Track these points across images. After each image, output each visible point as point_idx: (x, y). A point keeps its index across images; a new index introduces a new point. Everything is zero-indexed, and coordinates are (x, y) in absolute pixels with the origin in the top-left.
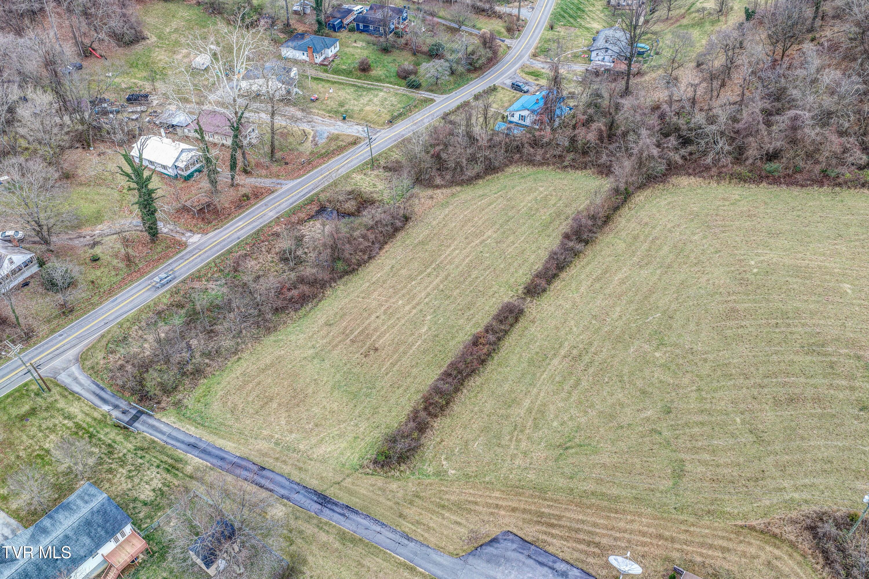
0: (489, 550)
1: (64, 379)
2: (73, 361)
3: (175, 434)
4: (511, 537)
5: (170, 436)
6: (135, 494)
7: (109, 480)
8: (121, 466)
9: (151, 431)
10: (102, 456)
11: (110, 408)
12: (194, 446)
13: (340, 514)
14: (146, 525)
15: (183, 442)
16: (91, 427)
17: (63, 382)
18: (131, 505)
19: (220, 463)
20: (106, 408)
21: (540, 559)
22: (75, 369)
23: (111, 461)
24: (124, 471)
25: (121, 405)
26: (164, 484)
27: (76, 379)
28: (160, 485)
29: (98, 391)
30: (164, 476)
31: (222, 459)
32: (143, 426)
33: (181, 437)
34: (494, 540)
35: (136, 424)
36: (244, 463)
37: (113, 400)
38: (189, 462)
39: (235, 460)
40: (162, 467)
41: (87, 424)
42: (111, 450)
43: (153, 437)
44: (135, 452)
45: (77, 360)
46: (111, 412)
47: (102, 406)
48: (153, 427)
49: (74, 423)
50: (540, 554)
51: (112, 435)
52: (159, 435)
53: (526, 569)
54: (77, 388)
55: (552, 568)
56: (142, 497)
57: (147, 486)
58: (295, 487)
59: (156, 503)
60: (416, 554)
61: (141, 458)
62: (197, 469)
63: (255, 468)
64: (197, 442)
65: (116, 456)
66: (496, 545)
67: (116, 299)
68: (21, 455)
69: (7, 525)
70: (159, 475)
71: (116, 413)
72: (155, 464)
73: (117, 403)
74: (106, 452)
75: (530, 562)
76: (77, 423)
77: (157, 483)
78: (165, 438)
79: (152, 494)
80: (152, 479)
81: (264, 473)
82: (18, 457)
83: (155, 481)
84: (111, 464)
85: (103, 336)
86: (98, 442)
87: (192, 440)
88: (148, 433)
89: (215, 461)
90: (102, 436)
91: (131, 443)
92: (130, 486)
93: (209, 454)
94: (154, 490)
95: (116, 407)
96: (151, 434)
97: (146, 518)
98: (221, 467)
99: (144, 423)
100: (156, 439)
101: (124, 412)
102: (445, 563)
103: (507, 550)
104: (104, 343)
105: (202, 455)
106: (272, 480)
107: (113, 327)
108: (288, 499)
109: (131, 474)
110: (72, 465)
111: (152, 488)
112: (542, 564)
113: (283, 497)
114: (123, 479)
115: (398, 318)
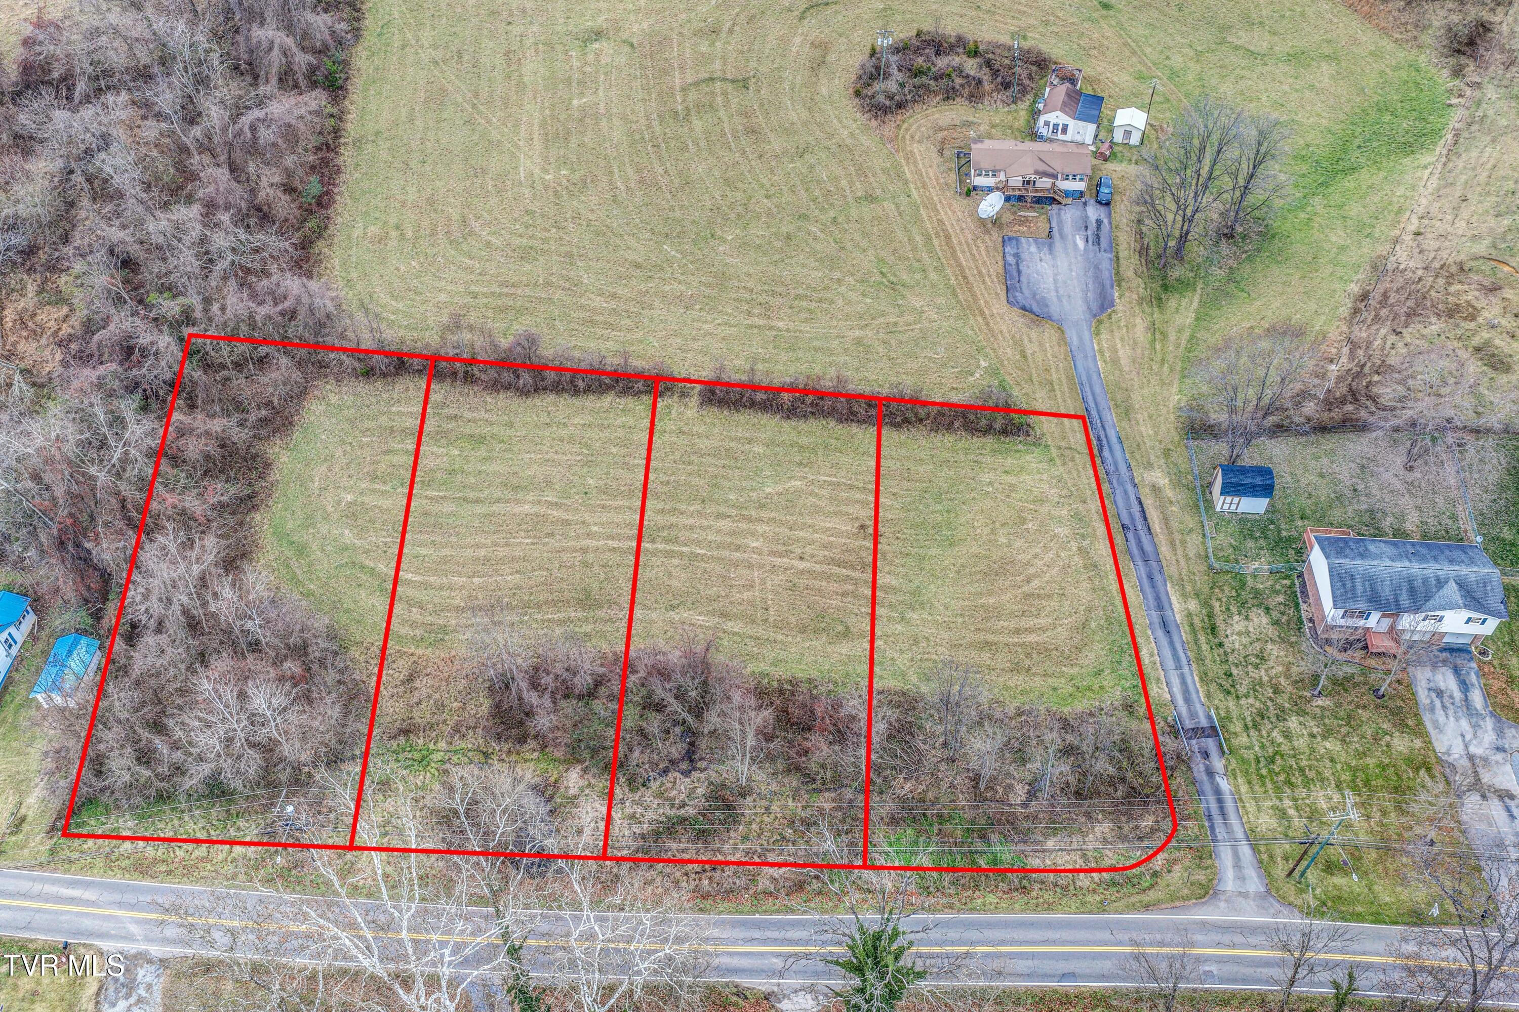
0: (1035, 308)
1: (1256, 880)
2: (1222, 897)
3: (1170, 663)
4: (1011, 299)
5: (1179, 667)
6: (1271, 631)
7: (1287, 676)
8: (1261, 684)
9: (1194, 696)
10: (1274, 720)
11: (1218, 779)
12: (1164, 624)
13: (1104, 429)
14: (1285, 582)
15: (1171, 643)
16: (1262, 776)
17: (1259, 877)
18: (1285, 618)
19: (1158, 577)
20: (1224, 784)
21: (1015, 274)
22: (1229, 883)
23: (1269, 703)
24: (1263, 673)
25: (1202, 767)
26: (1230, 617)
27: (1238, 866)
28: (1236, 618)
29: (1218, 820)
30: (1223, 626)
31: (1151, 578)
32: (1197, 713)
33: (1167, 652)
34: (1024, 308)
35: (1204, 723)
36: (1135, 551)
37: (1207, 787)
38: (1185, 613)
39: (1139, 563)
40: (1216, 640)
41: (1264, 784)
42: (1258, 719)
43: (1198, 685)
44: (1232, 690)
45: (1215, 893)
46: (1222, 771)
47: (1228, 792)
48: (1187, 700)
49: (1281, 800)
50: (1011, 276)
51: (1244, 739)
52: (1189, 680)
53: (1032, 280)
54: (1245, 851)
55: (1017, 264)
56: (1265, 620)
57: (1251, 629)
58: (1115, 482)
59: (1255, 602)
60: (1086, 357)
61: (1231, 675)
62: (1184, 596)
63: (1130, 536)
64: (1157, 626)
65: (1258, 704)
66: (1028, 306)
67: (1064, 976)
68: (1379, 813)
69: (1436, 725)
70: (1228, 632)
71: (1218, 764)
72: (1221, 651)
73: (1205, 778)
74: (1266, 721)
75: (1023, 279)
76: (1277, 798)
77: (1238, 624)
78: (1186, 670)
79: (1252, 615)
80: (1239, 634)
81: (1127, 521)
82: (1384, 813)
83: (1238, 628)
84: (1270, 699)
85: (1147, 907)
86: (1268, 744)
87: (1160, 633)
88: (1199, 697)
89: (1159, 583)
90: (1257, 748)
91: (1227, 708)
92: (1270, 646)
93: (1158, 598)
94: (1247, 618)
95: (1210, 773)
96: (1198, 692)
97: (1277, 592)
98: (1161, 571)
99: (1193, 715)
100: (1197, 678)
101: (1206, 755)
102: (1074, 333)
103: (1025, 298)
104: (1152, 895)
105: (1166, 606)
106: (1129, 508)
107: (1116, 912)
108: (1132, 479)
109: (1258, 661)
110: (1319, 739)
111: (1246, 622)
112: (1019, 272)
113: (1135, 486)
114: (1271, 663)
115: (791, 529)
